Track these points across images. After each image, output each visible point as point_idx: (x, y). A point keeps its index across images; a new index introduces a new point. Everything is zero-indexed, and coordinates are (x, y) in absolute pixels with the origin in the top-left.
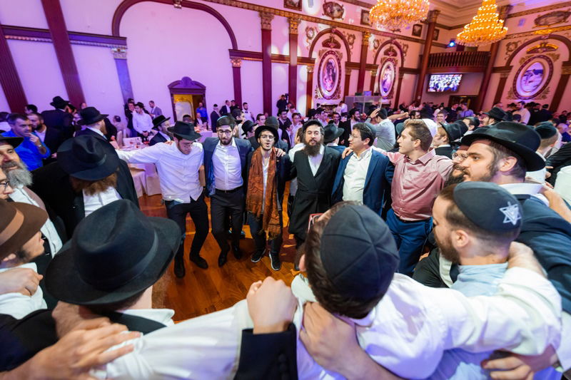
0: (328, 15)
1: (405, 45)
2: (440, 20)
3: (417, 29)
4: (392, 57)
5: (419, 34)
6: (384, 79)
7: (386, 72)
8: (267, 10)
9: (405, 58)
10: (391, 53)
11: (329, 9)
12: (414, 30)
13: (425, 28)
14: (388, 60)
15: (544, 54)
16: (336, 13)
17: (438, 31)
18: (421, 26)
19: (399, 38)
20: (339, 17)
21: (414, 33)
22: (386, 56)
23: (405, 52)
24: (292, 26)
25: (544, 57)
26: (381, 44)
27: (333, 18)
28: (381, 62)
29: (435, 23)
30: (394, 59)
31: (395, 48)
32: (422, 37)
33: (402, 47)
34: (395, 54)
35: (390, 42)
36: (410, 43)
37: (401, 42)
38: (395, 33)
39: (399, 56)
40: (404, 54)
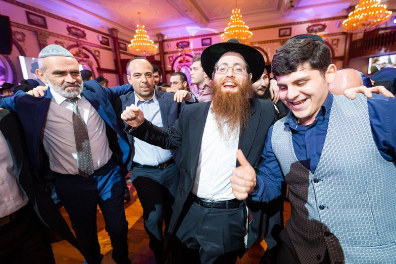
1: (95, 51)
2: (119, 36)
4: (85, 59)
5: (107, 44)
9: (100, 60)
10: (82, 56)
13: (111, 40)
15: (186, 64)
17: (125, 45)
18: (107, 39)
19: (86, 44)
21: (103, 43)
23: (99, 56)
25: (186, 65)
29: (117, 38)
30: (88, 61)
31: (84, 51)
32: (111, 47)
33: (93, 52)
34: (87, 57)
35: (77, 46)
36: (100, 50)
37: (92, 49)
38: (80, 39)
39: (92, 59)
40: (98, 58)
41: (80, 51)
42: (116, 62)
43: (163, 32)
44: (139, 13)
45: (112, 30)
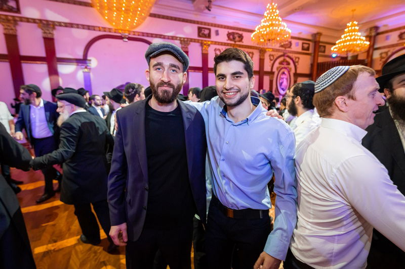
0: (231, 40)
1: (296, 58)
2: (322, 39)
3: (306, 46)
4: (286, 66)
5: (308, 49)
6: (281, 81)
7: (282, 77)
8: (186, 40)
9: (298, 66)
10: (285, 63)
11: (231, 37)
12: (303, 47)
13: (312, 45)
14: (283, 68)
16: (237, 39)
17: (325, 47)
18: (309, 44)
19: (290, 53)
20: (240, 41)
21: (303, 49)
22: (280, 65)
23: (297, 62)
24: (204, 48)
26: (275, 57)
27: (235, 42)
28: (277, 69)
29: (319, 42)
30: (288, 67)
31: (288, 59)
32: (311, 51)
33: (294, 59)
34: (288, 64)
35: (283, 55)
36: (300, 56)
37: (293, 56)
38: (287, 49)
39: (292, 66)
40: (297, 64)
41: (284, 59)
42: (312, 65)
43: (378, 24)
44: (353, 11)
45: (316, 35)
